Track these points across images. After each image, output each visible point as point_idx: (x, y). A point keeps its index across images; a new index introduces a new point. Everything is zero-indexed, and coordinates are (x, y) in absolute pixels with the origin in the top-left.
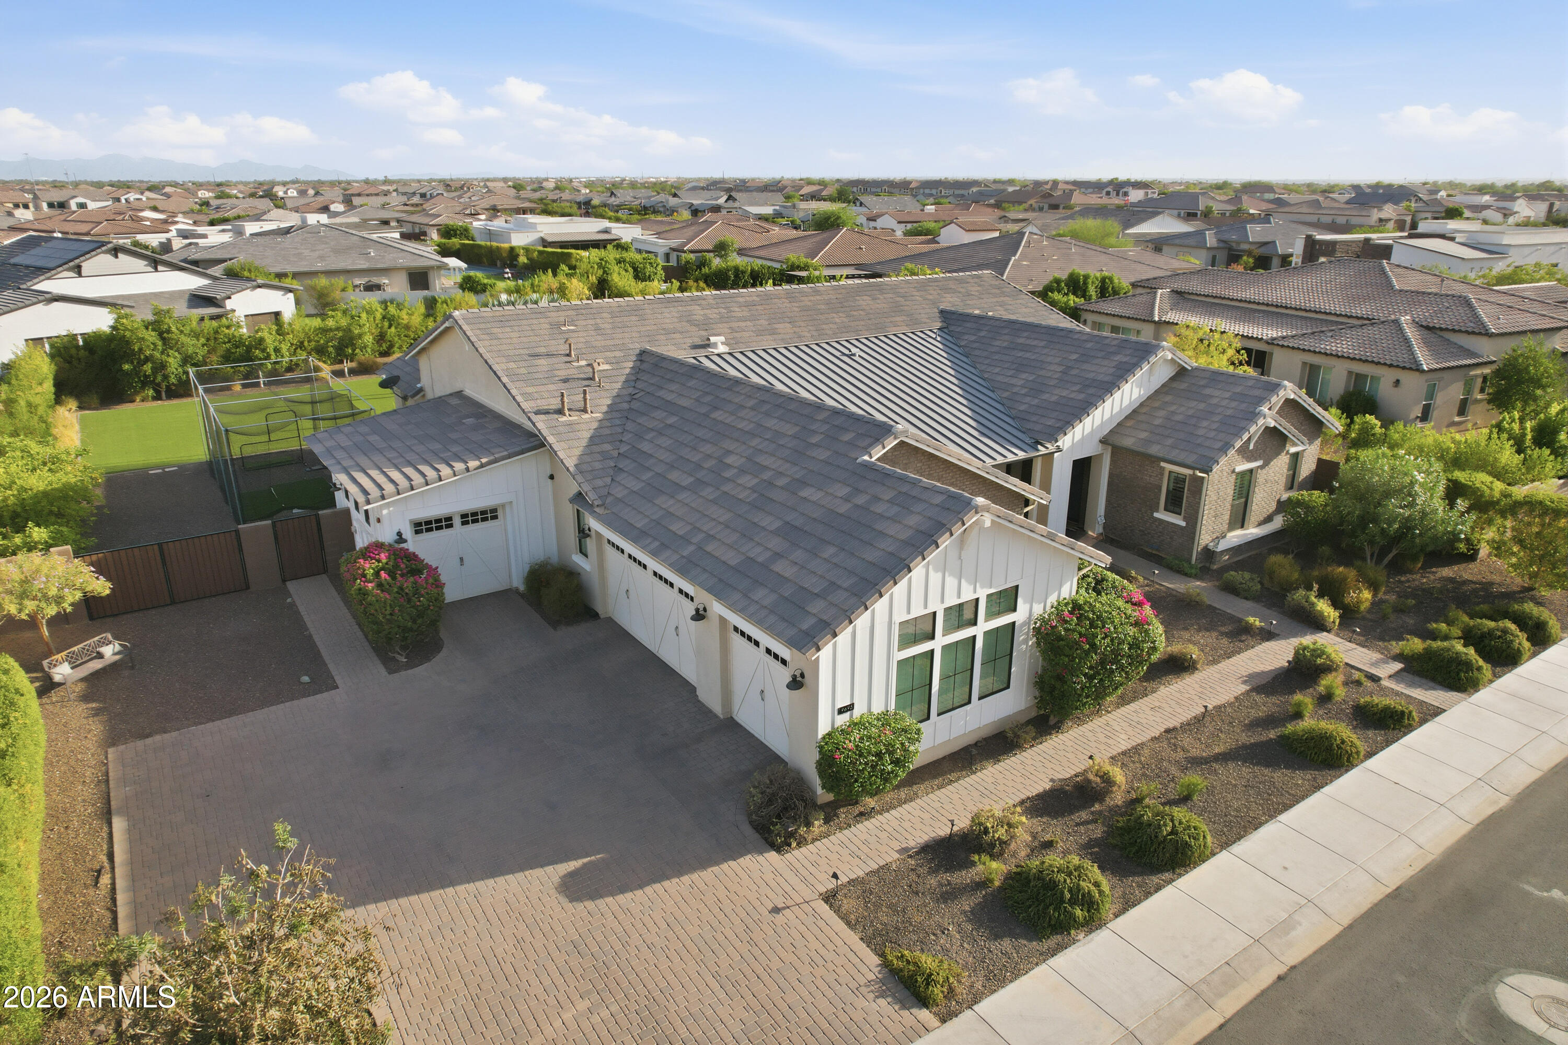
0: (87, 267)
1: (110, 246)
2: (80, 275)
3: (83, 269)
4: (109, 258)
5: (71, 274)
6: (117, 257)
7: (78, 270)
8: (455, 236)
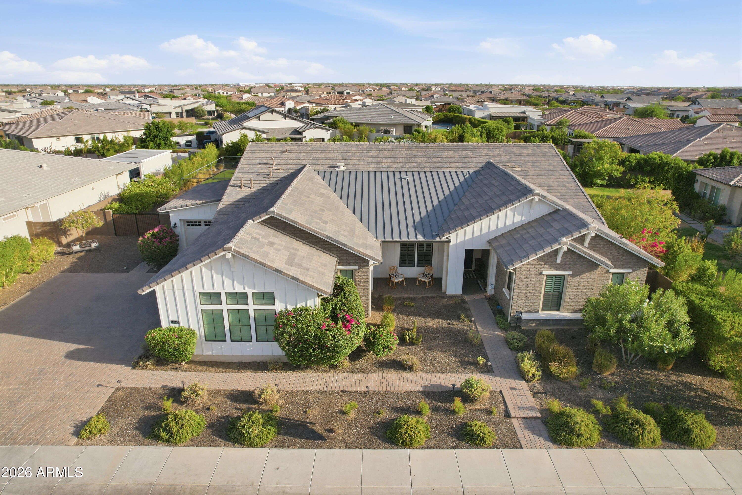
0: (262, 117)
1: (271, 110)
2: (259, 120)
3: (260, 118)
4: (270, 114)
5: (257, 120)
6: (273, 114)
7: (259, 118)
8: (453, 111)
